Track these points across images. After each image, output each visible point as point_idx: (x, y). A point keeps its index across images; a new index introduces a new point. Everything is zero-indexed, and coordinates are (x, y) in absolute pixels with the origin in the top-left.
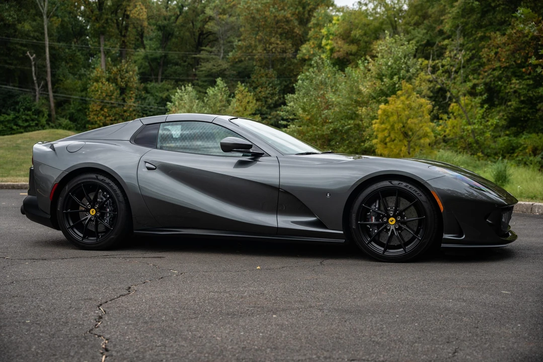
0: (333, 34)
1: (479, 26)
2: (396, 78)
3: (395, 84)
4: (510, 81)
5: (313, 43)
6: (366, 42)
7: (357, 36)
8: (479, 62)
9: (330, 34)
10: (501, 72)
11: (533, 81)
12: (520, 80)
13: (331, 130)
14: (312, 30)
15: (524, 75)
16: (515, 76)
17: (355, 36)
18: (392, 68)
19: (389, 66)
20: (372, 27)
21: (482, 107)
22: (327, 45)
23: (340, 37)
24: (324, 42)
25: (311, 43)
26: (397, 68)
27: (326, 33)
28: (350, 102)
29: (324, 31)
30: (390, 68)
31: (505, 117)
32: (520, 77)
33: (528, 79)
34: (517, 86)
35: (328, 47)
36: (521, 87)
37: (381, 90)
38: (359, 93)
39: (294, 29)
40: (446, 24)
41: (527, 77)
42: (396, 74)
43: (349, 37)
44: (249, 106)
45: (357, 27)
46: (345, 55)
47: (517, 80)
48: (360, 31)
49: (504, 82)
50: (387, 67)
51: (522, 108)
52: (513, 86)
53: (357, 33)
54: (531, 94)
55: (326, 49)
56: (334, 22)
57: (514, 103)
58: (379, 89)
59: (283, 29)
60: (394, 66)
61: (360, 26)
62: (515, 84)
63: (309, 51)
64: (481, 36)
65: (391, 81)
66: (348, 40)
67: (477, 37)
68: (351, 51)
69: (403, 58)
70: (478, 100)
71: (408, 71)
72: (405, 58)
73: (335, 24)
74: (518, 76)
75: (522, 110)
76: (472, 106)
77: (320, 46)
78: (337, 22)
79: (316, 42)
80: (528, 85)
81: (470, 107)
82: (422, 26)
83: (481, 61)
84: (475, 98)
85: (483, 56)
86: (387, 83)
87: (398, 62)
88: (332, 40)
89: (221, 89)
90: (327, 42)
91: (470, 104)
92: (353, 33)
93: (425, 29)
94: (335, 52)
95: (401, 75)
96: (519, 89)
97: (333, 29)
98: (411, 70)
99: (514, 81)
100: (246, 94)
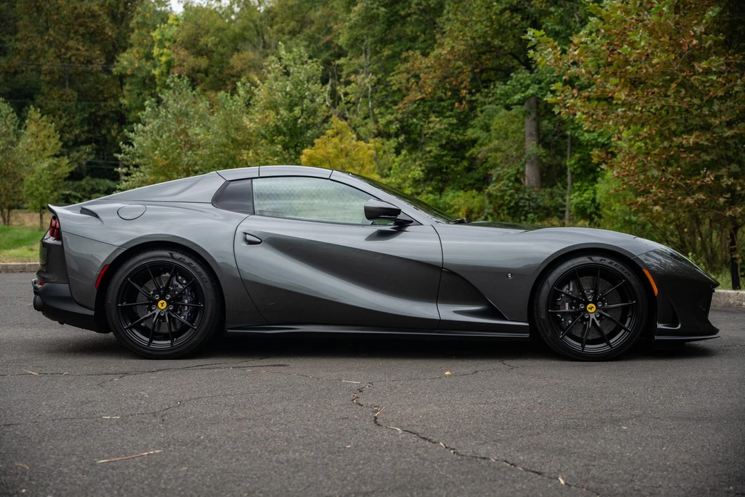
5: (138, 52)
6: (222, 55)
7: (209, 45)
17: (207, 45)
22: (161, 55)
23: (181, 45)
24: (156, 51)
25: (134, 51)
28: (225, 141)
35: (164, 59)
43: (194, 46)
44: (50, 143)
45: (207, 32)
48: (213, 38)
53: (208, 40)
55: (160, 61)
61: (211, 30)
63: (131, 64)
66: (194, 51)
68: (198, 66)
77: (149, 57)
79: (142, 50)
88: (168, 48)
92: (203, 40)
94: (173, 67)
97: (170, 33)
100: (45, 125)
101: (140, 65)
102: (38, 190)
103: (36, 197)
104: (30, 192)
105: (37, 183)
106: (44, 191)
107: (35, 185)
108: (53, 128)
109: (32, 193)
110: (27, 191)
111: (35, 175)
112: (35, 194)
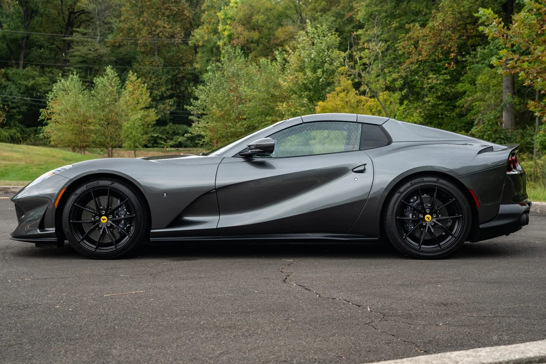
0: (231, 19)
1: (393, 16)
2: (319, 72)
3: (319, 78)
4: (427, 75)
5: (207, 28)
6: (269, 29)
7: (260, 21)
8: (395, 55)
9: (228, 18)
10: (417, 66)
11: (450, 76)
12: (437, 75)
13: (245, 128)
14: (206, 12)
15: (441, 69)
16: (432, 71)
17: (258, 22)
18: (315, 61)
19: (312, 59)
20: (275, 12)
21: (401, 103)
22: (225, 30)
23: (239, 22)
24: (220, 27)
25: (205, 28)
26: (321, 61)
27: (223, 17)
28: (266, 96)
29: (221, 15)
30: (313, 61)
31: (423, 114)
32: (437, 71)
33: (445, 74)
34: (435, 82)
35: (226, 33)
36: (438, 82)
37: (303, 84)
38: (277, 86)
39: (183, 11)
40: (359, 12)
41: (444, 71)
42: (319, 68)
43: (249, 23)
44: (142, 98)
45: (258, 12)
46: (246, 42)
47: (433, 74)
48: (262, 16)
49: (420, 76)
50: (309, 59)
51: (440, 105)
52: (430, 81)
53: (259, 18)
54: (447, 89)
55: (224, 35)
56: (231, 5)
57: (430, 99)
58: (301, 83)
59: (171, 9)
60: (317, 58)
61: (262, 11)
62: (433, 79)
63: (202, 37)
64: (396, 26)
65: (314, 75)
66: (249, 26)
67: (392, 27)
68: (253, 38)
69: (326, 50)
70: (397, 95)
71: (331, 64)
72: (328, 50)
73: (233, 7)
74: (435, 71)
75: (440, 107)
76: (391, 103)
77: (215, 31)
78: (235, 5)
79: (210, 27)
80: (445, 80)
81: (388, 103)
82: (330, 13)
83: (396, 53)
84: (394, 94)
85: (398, 49)
86: (311, 78)
87: (321, 55)
88: (230, 25)
89: (111, 79)
90: (224, 28)
91: (388, 100)
92: (255, 18)
93: (333, 16)
94: (233, 39)
95: (325, 68)
96: (436, 84)
97: (231, 13)
98: (335, 64)
99: (431, 76)
100: (139, 86)
101: (209, 38)
102: (132, 133)
103: (131, 139)
104: (126, 135)
105: (131, 128)
106: (136, 134)
107: (130, 130)
108: (145, 87)
109: (128, 136)
110: (124, 134)
111: (130, 122)
112: (129, 136)
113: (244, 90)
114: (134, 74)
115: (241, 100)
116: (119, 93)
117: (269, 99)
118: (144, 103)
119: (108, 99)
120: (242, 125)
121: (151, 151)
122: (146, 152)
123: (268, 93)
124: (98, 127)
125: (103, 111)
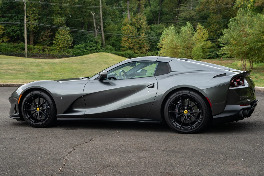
13: (248, 49)
28: (259, 33)
44: (204, 36)
46: (262, 4)
63: (240, 3)
89: (189, 27)
94: (256, 3)
100: (203, 30)
101: (244, 3)
103: (196, 56)
105: (197, 51)
106: (199, 53)
108: (206, 30)
110: (193, 54)
111: (196, 48)
112: (196, 54)
113: (248, 30)
114: (200, 24)
115: (247, 35)
116: (193, 34)
117: (261, 34)
118: (206, 38)
119: (187, 37)
120: (246, 48)
121: (214, 60)
122: (212, 61)
123: (260, 31)
124: (182, 51)
125: (185, 42)
